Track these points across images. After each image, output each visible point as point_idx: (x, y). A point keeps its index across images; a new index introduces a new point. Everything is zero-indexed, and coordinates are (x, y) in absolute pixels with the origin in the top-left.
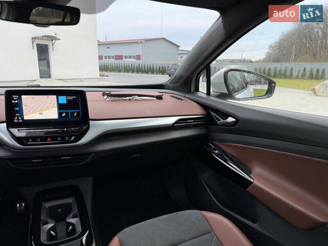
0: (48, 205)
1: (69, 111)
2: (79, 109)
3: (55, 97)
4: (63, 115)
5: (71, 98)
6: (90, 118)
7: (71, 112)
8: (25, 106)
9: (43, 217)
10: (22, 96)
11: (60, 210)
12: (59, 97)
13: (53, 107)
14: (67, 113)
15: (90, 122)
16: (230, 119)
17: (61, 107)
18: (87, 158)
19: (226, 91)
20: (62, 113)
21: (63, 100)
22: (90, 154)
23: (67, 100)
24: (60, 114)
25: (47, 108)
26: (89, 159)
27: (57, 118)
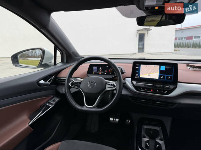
0: (145, 127)
1: (166, 75)
2: (172, 75)
3: (159, 66)
4: (162, 77)
5: (168, 68)
6: (178, 81)
7: (167, 76)
8: (142, 70)
9: (143, 133)
10: (141, 65)
11: (152, 132)
12: (161, 66)
13: (156, 72)
14: (164, 76)
15: (178, 83)
17: (161, 72)
18: (173, 106)
20: (161, 76)
21: (163, 68)
22: (175, 104)
23: (166, 69)
24: (160, 76)
25: (153, 73)
26: (174, 107)
27: (158, 78)
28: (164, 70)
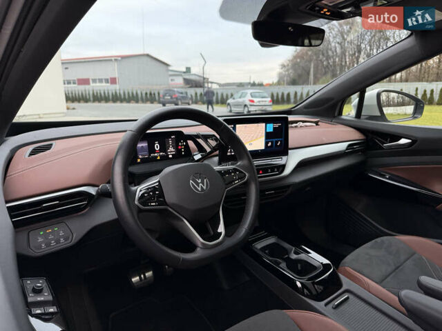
1: (274, 140)
2: (281, 138)
3: (264, 124)
4: (269, 145)
5: (277, 125)
6: (290, 146)
7: (276, 141)
10: (237, 126)
11: (267, 252)
12: (267, 125)
13: (261, 136)
14: (272, 142)
15: (289, 151)
16: (403, 141)
17: (268, 136)
18: (286, 191)
19: (379, 114)
20: (268, 143)
21: (270, 127)
22: (289, 186)
23: (273, 128)
24: (266, 143)
25: (256, 138)
26: (289, 192)
27: (263, 148)
28: (272, 130)
